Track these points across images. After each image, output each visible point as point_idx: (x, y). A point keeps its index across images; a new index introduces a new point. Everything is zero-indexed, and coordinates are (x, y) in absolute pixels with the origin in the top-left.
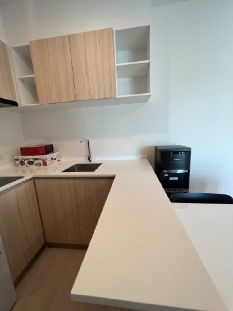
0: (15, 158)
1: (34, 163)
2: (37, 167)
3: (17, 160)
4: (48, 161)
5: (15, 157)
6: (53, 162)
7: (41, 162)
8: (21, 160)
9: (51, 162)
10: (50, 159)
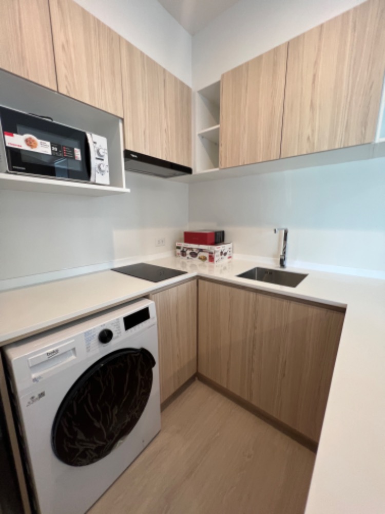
0: (177, 245)
1: (198, 256)
2: (200, 262)
3: (179, 248)
4: (217, 256)
5: (177, 243)
6: (222, 258)
7: (207, 255)
8: (183, 250)
9: (220, 257)
10: (219, 253)
